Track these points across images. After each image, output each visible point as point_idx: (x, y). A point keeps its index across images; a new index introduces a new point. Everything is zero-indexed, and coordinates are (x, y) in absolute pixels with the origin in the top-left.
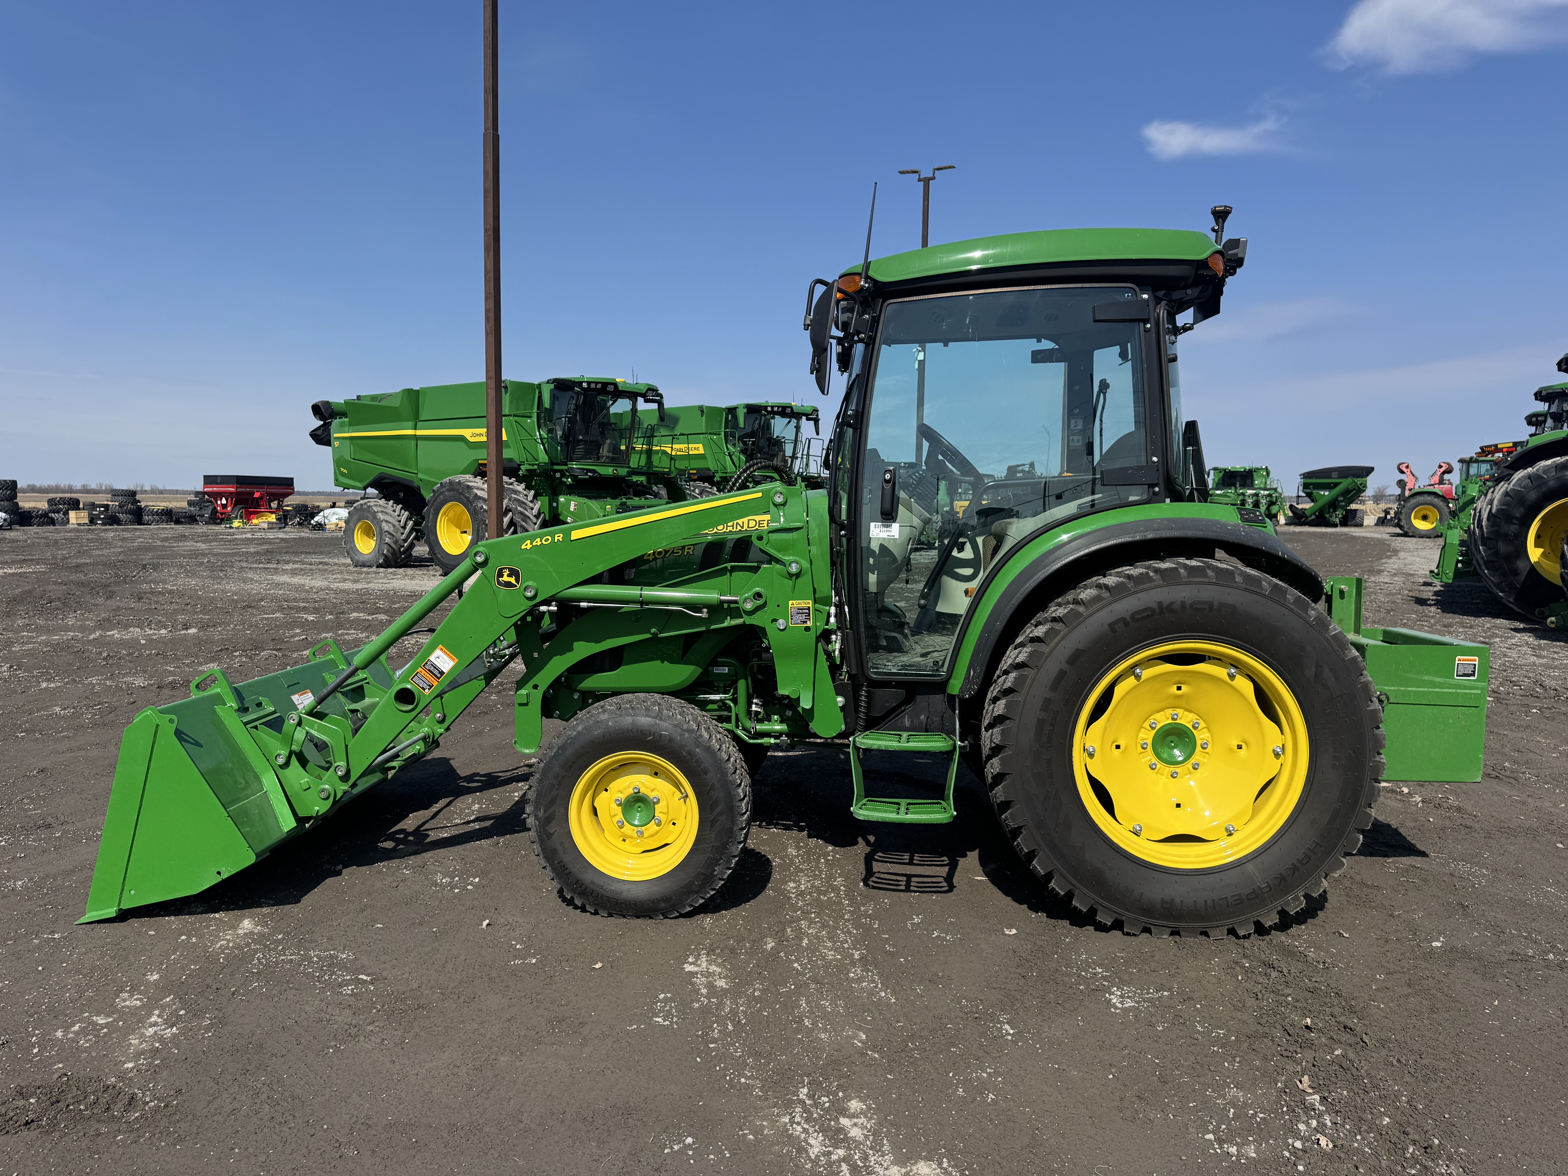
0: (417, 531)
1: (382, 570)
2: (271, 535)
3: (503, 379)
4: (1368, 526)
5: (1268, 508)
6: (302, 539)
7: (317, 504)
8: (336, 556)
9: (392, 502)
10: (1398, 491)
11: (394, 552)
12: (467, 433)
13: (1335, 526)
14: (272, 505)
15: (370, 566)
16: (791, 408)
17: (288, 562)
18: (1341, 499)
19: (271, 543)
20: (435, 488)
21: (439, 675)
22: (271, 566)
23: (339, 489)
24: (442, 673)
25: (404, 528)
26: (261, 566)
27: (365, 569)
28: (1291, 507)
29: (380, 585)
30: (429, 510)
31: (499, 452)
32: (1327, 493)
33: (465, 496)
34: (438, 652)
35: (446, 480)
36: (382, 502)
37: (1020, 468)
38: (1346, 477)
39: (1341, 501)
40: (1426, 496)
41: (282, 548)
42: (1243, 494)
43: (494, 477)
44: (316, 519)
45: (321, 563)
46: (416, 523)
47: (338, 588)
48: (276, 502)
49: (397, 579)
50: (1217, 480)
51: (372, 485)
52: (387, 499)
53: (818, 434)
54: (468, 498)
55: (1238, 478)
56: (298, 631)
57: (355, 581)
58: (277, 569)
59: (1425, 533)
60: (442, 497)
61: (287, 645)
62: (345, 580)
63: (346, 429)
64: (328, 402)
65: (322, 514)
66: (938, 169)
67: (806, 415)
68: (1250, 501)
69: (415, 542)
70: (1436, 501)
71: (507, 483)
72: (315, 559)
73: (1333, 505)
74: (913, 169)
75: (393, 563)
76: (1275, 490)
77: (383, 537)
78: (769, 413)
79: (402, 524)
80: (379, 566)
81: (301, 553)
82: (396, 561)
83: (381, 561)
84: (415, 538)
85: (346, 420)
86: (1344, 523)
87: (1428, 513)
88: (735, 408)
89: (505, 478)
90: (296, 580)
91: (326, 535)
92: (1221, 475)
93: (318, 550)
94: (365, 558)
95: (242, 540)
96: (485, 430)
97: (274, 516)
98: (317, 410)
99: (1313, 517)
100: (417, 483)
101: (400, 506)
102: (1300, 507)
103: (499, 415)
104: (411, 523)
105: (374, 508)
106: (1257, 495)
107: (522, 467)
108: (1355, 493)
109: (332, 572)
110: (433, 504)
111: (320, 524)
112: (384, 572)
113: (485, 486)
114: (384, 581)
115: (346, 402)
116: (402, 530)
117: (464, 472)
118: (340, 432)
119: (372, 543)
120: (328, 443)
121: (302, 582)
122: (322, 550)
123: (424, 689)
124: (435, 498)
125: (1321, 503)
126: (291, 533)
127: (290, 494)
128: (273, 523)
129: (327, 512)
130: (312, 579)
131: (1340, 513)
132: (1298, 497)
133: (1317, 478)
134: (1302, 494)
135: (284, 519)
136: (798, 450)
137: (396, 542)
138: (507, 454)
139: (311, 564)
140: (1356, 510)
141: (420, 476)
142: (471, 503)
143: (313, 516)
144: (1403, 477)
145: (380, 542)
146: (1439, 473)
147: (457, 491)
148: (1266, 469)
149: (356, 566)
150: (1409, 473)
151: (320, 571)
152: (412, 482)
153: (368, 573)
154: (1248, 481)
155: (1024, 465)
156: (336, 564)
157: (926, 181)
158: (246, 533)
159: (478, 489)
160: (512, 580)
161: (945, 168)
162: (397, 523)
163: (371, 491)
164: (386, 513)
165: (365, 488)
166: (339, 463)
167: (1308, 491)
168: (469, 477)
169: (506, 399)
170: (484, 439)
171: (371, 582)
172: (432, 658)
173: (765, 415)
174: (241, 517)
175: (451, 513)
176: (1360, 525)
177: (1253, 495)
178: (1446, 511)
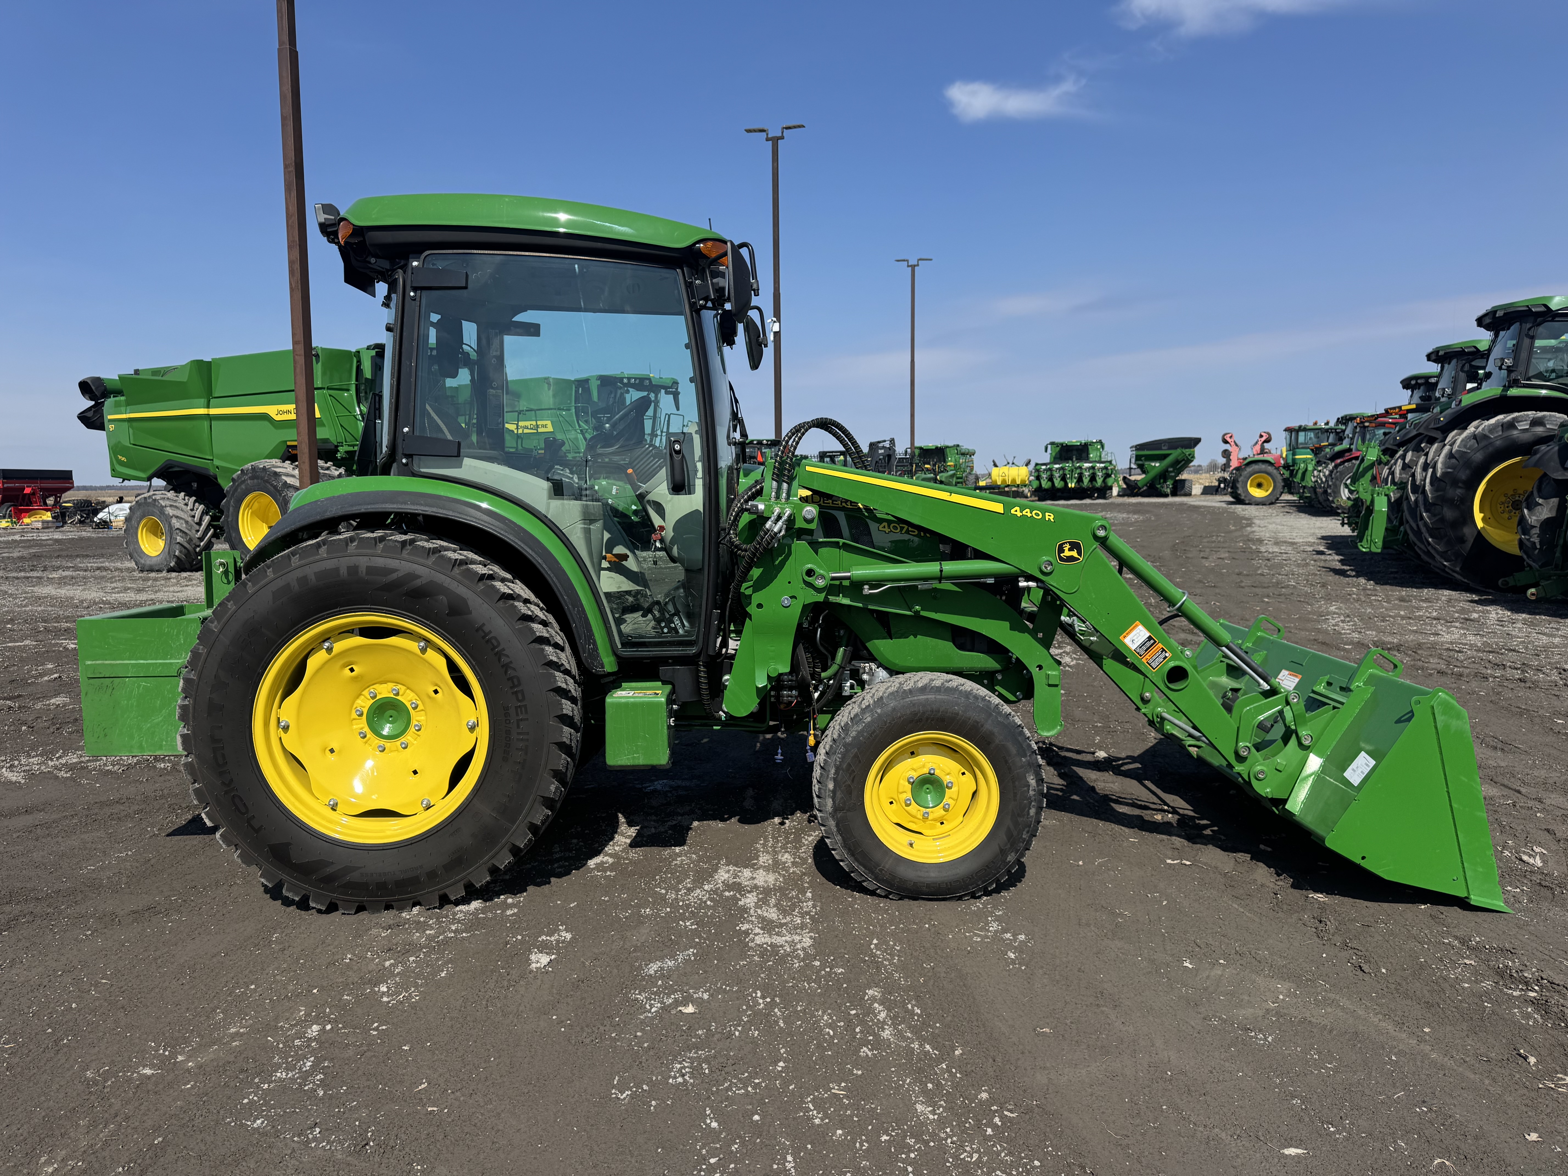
0: (216, 528)
1: (174, 574)
2: (44, 537)
3: (313, 346)
4: (1195, 495)
5: (1104, 481)
6: (81, 539)
7: (103, 499)
8: (121, 559)
9: (182, 494)
10: (1223, 461)
11: (188, 553)
12: (272, 410)
13: (1166, 496)
14: (48, 502)
15: (159, 571)
16: (649, 379)
17: (56, 569)
18: (1171, 469)
19: (41, 546)
20: (235, 476)
22: (35, 574)
23: (117, 482)
25: (199, 524)
26: (22, 574)
27: (153, 575)
28: (1125, 478)
29: (171, 595)
30: (228, 502)
31: (312, 431)
32: (1157, 465)
33: (272, 485)
35: (248, 466)
36: (171, 494)
37: (881, 445)
38: (1176, 448)
39: (1171, 472)
40: (1260, 464)
41: (55, 551)
42: (1080, 468)
43: (307, 460)
44: (100, 515)
45: (98, 568)
46: (214, 518)
47: (116, 600)
48: (52, 499)
49: (192, 585)
50: (1054, 454)
51: (159, 474)
52: (177, 490)
53: (678, 409)
54: (275, 487)
55: (1075, 452)
56: (50, 666)
57: (139, 591)
58: (40, 578)
59: (1260, 500)
60: (243, 487)
61: (30, 689)
62: (126, 589)
63: (123, 409)
64: (99, 379)
65: (106, 510)
66: (787, 128)
67: (665, 388)
68: (1087, 474)
69: (213, 540)
70: (1270, 469)
71: (322, 468)
72: (92, 564)
73: (1163, 475)
74: (761, 127)
75: (187, 566)
76: (1110, 462)
77: (174, 536)
78: (625, 385)
79: (196, 519)
80: (170, 570)
81: (77, 556)
82: (191, 563)
83: (172, 564)
84: (213, 536)
85: (123, 398)
86: (1174, 493)
87: (1262, 481)
88: (587, 381)
89: (321, 463)
90: (64, 592)
91: (112, 533)
92: (1058, 449)
93: (99, 552)
94: (153, 562)
95: (7, 542)
96: (294, 406)
97: (49, 514)
98: (85, 387)
99: (1145, 488)
100: (212, 471)
101: (194, 498)
102: (1133, 478)
103: (310, 389)
104: (207, 519)
105: (161, 502)
106: (1093, 468)
107: (340, 449)
108: (1184, 463)
109: (111, 580)
110: (233, 495)
111: (105, 522)
112: (176, 578)
113: (296, 472)
114: (176, 589)
115: (121, 378)
116: (197, 527)
117: (270, 456)
118: (112, 414)
119: (161, 544)
120: (101, 427)
121: (71, 593)
122: (104, 551)
124: (235, 489)
125: (1152, 474)
126: (70, 532)
127: (69, 489)
128: (48, 522)
129: (112, 508)
130: (84, 590)
131: (1170, 483)
132: (1130, 468)
133: (1148, 450)
134: (1133, 466)
135: (61, 517)
136: (657, 426)
137: (190, 541)
138: (322, 433)
139: (86, 571)
140: (1184, 481)
141: (217, 462)
142: (280, 492)
143: (96, 512)
144: (1227, 447)
145: (170, 542)
146: (1260, 443)
147: (262, 478)
148: (1100, 442)
149: (142, 571)
150: (1232, 443)
151: (96, 578)
152: (207, 469)
153: (156, 580)
154: (1084, 455)
155: (885, 441)
156: (117, 569)
157: (775, 141)
158: (14, 534)
159: (288, 475)
161: (795, 127)
162: (190, 519)
163: (158, 482)
164: (177, 507)
165: (149, 479)
166: (115, 450)
167: (1140, 462)
168: (276, 462)
169: (318, 369)
170: (293, 417)
171: (159, 591)
173: (621, 388)
174: (10, 516)
175: (256, 505)
176: (1189, 494)
177: (1090, 468)
178: (1279, 478)
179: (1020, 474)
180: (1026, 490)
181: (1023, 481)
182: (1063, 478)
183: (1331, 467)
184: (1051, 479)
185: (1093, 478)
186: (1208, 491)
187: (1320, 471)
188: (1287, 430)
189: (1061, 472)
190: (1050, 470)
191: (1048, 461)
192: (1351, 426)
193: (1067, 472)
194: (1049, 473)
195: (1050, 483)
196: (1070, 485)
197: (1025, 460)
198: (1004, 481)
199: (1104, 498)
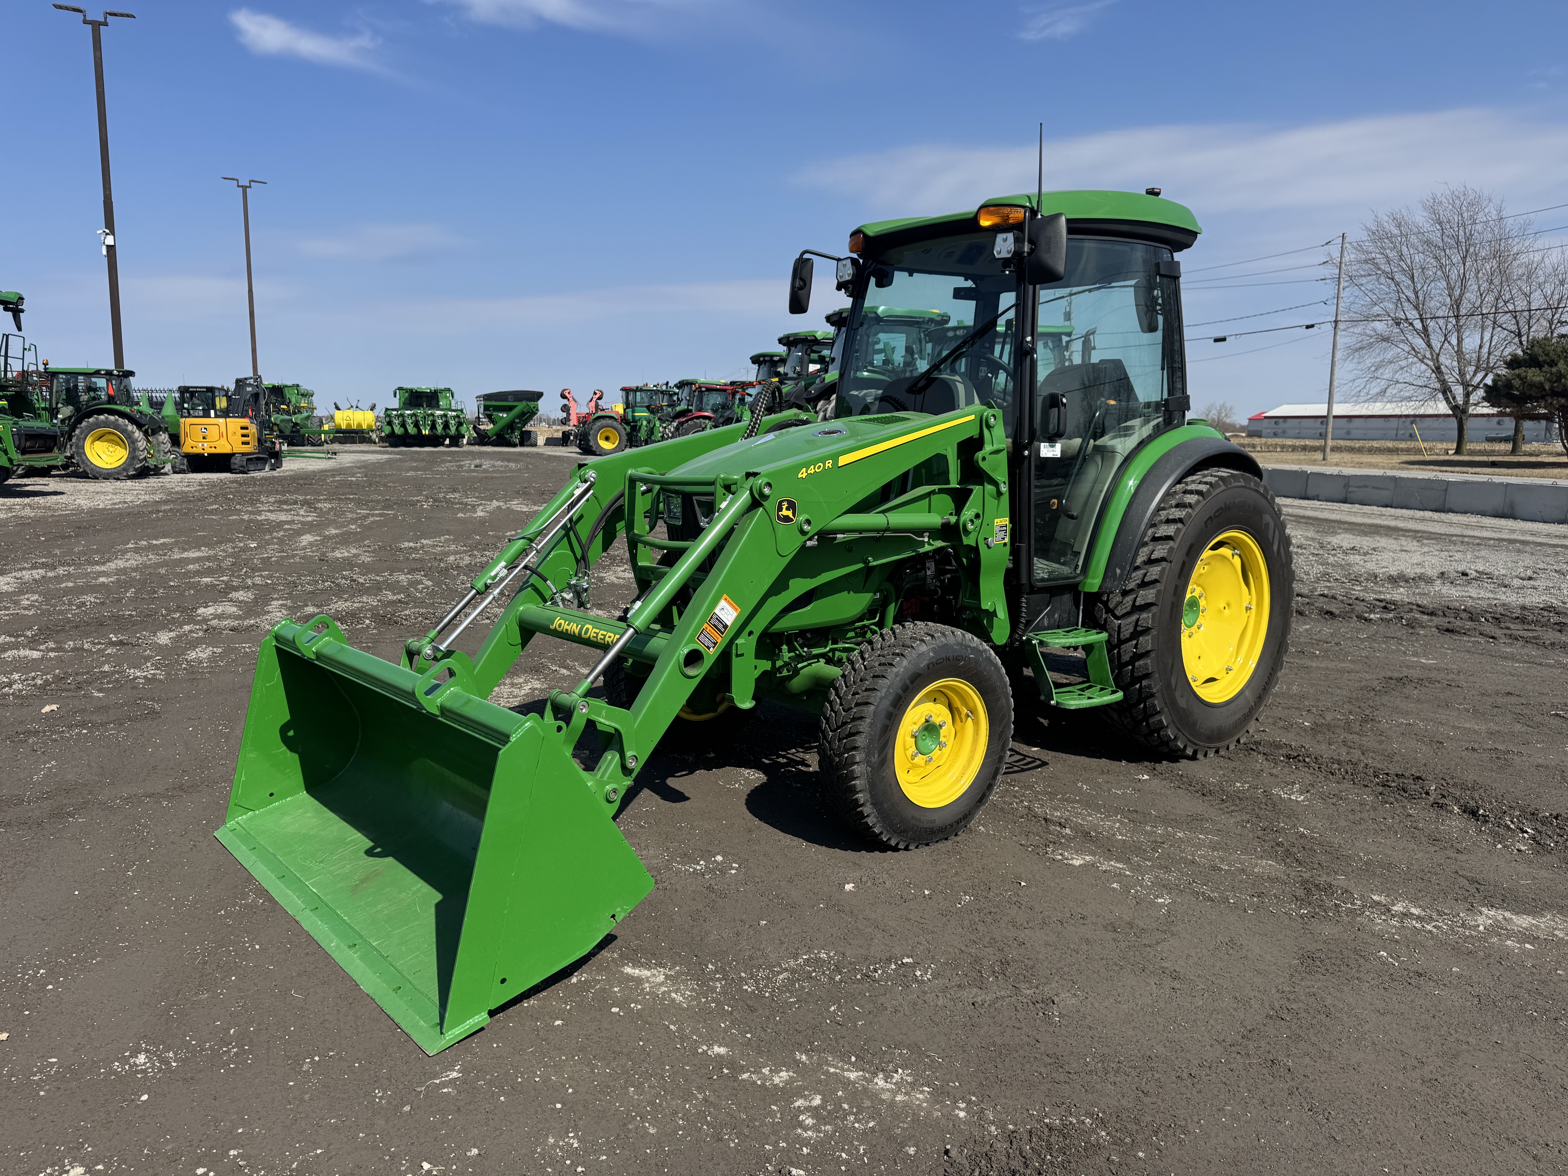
4: (539, 446)
5: (457, 429)
10: (564, 415)
13: (515, 445)
18: (518, 421)
21: (723, 630)
24: (726, 626)
28: (475, 427)
32: (505, 415)
34: (723, 603)
38: (521, 400)
39: (518, 423)
40: (602, 419)
42: (432, 415)
50: (403, 399)
53: (20, 329)
55: (424, 399)
59: (609, 452)
66: (111, 14)
68: (440, 421)
70: (612, 423)
73: (511, 426)
76: (462, 411)
86: (522, 444)
87: (610, 435)
92: (407, 395)
99: (494, 438)
102: (482, 427)
106: (445, 416)
108: (529, 415)
123: (709, 648)
125: (500, 424)
131: (517, 433)
132: (479, 418)
133: (495, 400)
134: (482, 416)
140: (530, 431)
144: (565, 402)
146: (594, 399)
148: (449, 390)
150: (570, 399)
154: (434, 402)
157: (96, 26)
160: (790, 513)
161: (121, 15)
167: (488, 412)
172: (717, 611)
176: (535, 445)
177: (442, 416)
178: (623, 433)
179: (365, 419)
180: (374, 436)
181: (369, 426)
182: (416, 425)
183: (675, 424)
184: (403, 425)
185: (446, 426)
186: (550, 442)
187: (665, 428)
188: (623, 389)
189: (413, 418)
190: (402, 415)
191: (397, 406)
192: (686, 390)
193: (420, 419)
194: (401, 419)
195: (402, 430)
196: (424, 432)
197: (370, 404)
198: (349, 425)
199: (457, 446)
